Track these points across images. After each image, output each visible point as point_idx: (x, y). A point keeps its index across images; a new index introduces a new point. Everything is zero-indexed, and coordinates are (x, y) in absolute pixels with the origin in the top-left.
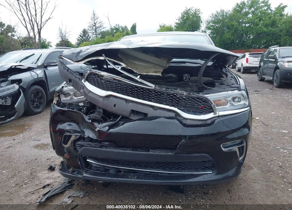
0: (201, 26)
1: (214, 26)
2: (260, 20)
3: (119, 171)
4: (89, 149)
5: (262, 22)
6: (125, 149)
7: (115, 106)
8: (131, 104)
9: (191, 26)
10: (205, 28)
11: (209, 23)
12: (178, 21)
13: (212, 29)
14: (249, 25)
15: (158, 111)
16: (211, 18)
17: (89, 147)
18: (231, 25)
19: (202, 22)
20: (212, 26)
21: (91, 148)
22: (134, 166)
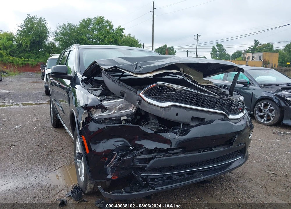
0: (48, 37)
1: (63, 38)
2: (105, 37)
3: (180, 175)
4: (163, 159)
5: (106, 39)
6: (193, 152)
7: (177, 114)
8: (191, 112)
9: (37, 35)
10: (53, 39)
11: (56, 34)
12: (20, 29)
13: (61, 41)
14: (95, 40)
15: (212, 115)
16: (58, 30)
17: (162, 157)
18: (81, 38)
19: (49, 33)
20: (61, 38)
21: (164, 158)
22: (191, 167)
